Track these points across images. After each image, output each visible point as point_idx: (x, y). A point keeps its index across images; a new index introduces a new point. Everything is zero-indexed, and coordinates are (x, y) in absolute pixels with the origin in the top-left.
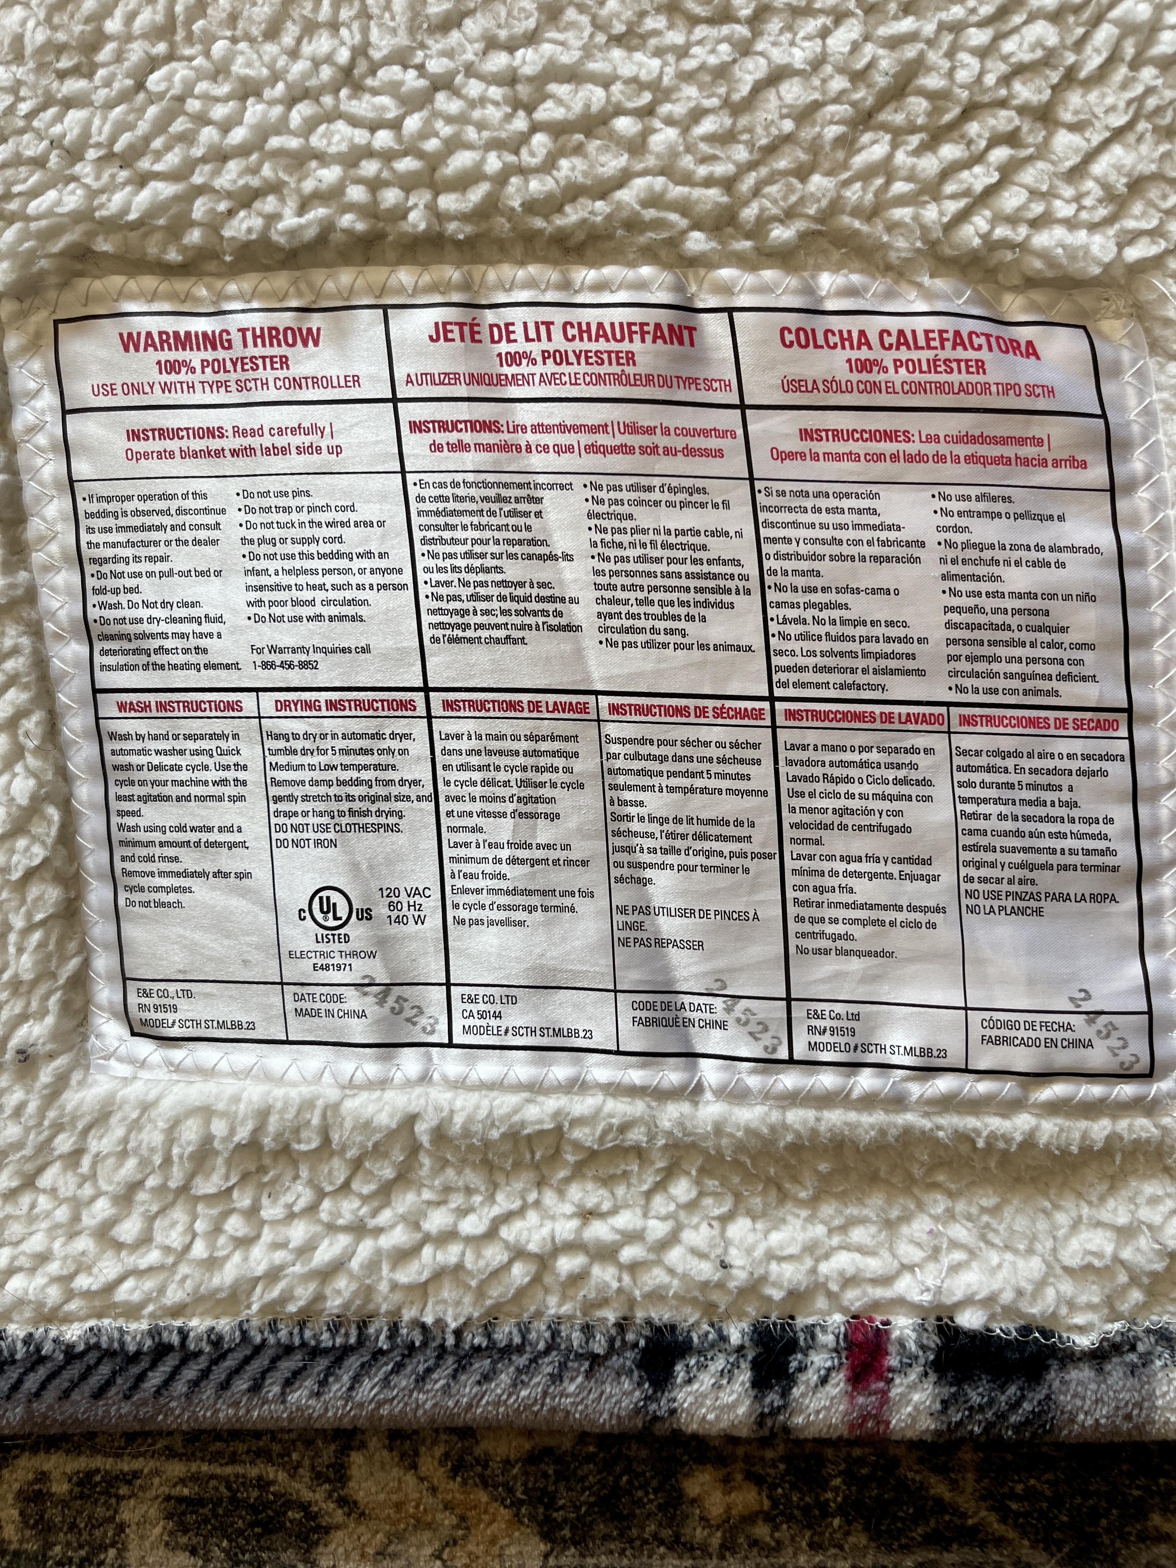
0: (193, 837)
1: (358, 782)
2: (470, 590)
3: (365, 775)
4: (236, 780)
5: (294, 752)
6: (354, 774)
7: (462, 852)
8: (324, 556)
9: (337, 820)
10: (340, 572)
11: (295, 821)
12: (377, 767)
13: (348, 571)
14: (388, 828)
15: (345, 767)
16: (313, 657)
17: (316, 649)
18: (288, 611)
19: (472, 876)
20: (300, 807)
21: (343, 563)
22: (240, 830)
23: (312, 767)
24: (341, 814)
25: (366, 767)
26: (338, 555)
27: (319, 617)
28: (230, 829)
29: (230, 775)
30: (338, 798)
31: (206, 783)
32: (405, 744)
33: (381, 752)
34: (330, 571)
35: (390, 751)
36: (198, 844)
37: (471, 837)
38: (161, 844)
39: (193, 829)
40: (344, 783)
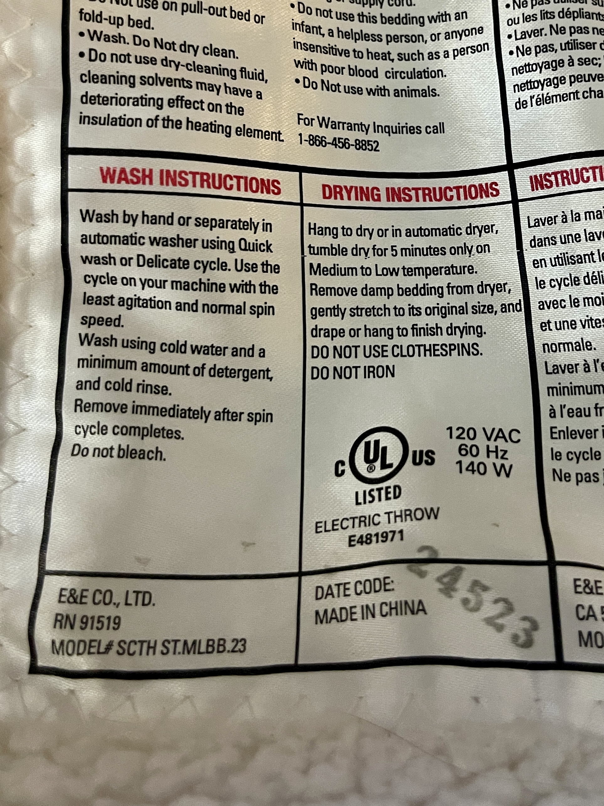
0: (195, 360)
1: (426, 291)
2: (566, 38)
3: (434, 281)
4: (263, 285)
5: (343, 252)
6: (420, 280)
7: (565, 379)
8: (390, 20)
9: (397, 340)
10: (409, 39)
11: (339, 342)
12: (450, 270)
13: (418, 38)
14: (464, 350)
15: (409, 272)
16: (372, 136)
17: (377, 128)
18: (345, 80)
19: (580, 413)
20: (348, 323)
21: (413, 29)
22: (262, 354)
23: (366, 271)
24: (402, 332)
25: (436, 271)
26: (407, 20)
27: (381, 91)
28: (249, 352)
29: (257, 278)
30: (399, 312)
31: (221, 288)
32: (486, 238)
33: (455, 251)
34: (396, 38)
35: (466, 249)
36: (199, 371)
37: (576, 357)
38: (146, 367)
39: (196, 350)
40: (406, 292)
